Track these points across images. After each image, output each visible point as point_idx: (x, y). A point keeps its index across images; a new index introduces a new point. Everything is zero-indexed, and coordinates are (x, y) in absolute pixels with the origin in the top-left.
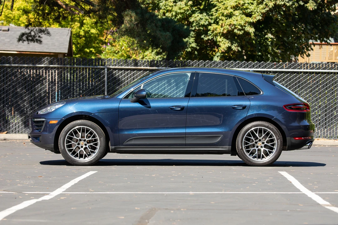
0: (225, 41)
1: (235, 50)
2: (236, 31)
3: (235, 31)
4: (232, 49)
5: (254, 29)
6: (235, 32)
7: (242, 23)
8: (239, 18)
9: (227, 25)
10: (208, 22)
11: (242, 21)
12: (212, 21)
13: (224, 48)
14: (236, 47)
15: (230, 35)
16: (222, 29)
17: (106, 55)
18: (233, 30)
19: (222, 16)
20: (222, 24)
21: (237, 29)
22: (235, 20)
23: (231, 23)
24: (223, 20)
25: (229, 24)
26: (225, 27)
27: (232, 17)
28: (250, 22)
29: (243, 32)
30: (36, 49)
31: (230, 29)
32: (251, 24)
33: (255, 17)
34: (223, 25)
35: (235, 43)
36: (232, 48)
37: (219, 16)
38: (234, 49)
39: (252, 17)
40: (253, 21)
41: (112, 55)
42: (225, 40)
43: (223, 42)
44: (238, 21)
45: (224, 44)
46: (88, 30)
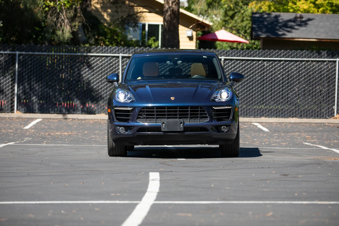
30: (336, 36)
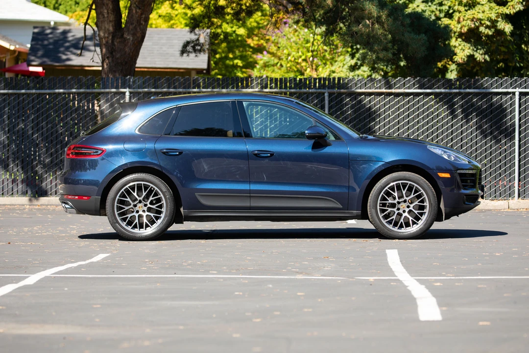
0: (464, 46)
1: (481, 60)
2: (482, 29)
3: (480, 30)
4: (476, 59)
5: (512, 25)
6: (481, 32)
7: (493, 16)
8: (486, 8)
9: (467, 20)
10: (435, 15)
11: (491, 13)
12: (442, 15)
13: (463, 57)
14: (482, 54)
15: (472, 36)
16: (459, 26)
17: (262, 71)
18: (478, 28)
19: (459, 5)
20: (459, 18)
21: (484, 26)
22: (481, 11)
23: (475, 16)
24: (460, 12)
25: (472, 17)
26: (464, 23)
27: (476, 7)
28: (507, 15)
29: (493, 30)
31: (473, 26)
32: (508, 18)
33: (512, 6)
34: (461, 19)
35: (480, 49)
36: (476, 57)
37: (455, 5)
38: (478, 59)
39: (507, 6)
40: (510, 13)
41: (272, 71)
42: (463, 43)
43: (460, 47)
44: (485, 13)
45: (462, 51)
46: (232, 31)
